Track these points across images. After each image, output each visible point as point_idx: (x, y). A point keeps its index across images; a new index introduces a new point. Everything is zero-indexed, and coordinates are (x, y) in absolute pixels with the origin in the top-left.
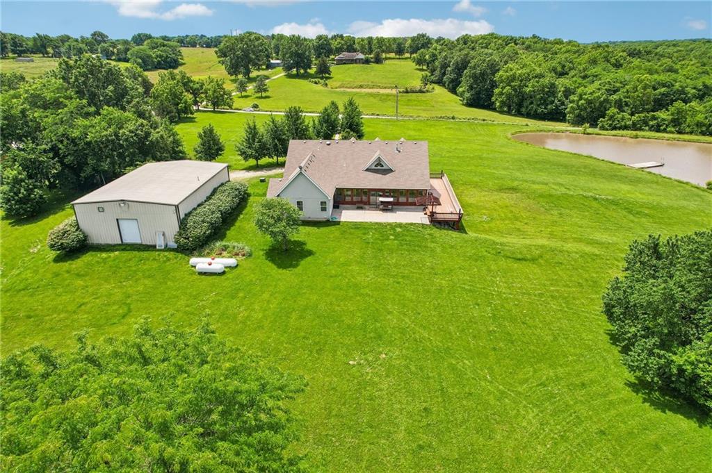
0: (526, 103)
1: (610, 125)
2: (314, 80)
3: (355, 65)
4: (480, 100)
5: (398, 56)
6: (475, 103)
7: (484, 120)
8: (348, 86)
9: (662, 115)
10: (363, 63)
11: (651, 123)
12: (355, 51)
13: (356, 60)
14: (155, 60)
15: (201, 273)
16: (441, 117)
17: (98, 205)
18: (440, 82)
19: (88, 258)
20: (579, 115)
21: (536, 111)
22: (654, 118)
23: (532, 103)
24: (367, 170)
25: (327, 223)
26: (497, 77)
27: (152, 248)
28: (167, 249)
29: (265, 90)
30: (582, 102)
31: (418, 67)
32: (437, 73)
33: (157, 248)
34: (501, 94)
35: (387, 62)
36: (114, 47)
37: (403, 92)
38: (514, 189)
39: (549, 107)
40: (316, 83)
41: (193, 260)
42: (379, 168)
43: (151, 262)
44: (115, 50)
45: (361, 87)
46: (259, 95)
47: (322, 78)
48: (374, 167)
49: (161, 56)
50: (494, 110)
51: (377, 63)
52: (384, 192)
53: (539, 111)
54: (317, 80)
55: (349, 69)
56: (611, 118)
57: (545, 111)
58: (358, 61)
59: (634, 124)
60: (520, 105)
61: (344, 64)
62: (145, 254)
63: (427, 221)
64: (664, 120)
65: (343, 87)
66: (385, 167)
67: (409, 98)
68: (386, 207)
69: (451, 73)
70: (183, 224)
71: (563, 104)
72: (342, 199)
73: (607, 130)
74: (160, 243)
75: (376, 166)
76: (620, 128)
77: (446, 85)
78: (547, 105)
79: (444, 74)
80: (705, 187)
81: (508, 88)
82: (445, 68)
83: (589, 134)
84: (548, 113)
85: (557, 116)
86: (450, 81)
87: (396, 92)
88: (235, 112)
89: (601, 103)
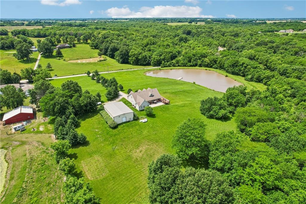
0: (140, 61)
3: (67, 49)
4: (125, 61)
5: (78, 43)
6: (123, 62)
8: (73, 59)
9: (174, 61)
11: (172, 64)
13: (66, 47)
17: (118, 116)
18: (105, 54)
20: (155, 63)
21: (143, 63)
22: (172, 63)
24: (150, 96)
26: (130, 54)
28: (132, 121)
29: (51, 67)
30: (155, 60)
31: (91, 48)
32: (103, 51)
33: (130, 121)
34: (132, 59)
35: (77, 45)
39: (146, 62)
40: (59, 59)
42: (152, 96)
45: (78, 59)
46: (49, 69)
47: (60, 57)
50: (130, 64)
51: (74, 47)
52: (155, 100)
55: (66, 51)
59: (169, 65)
60: (137, 62)
61: (62, 48)
63: (164, 104)
64: (175, 63)
67: (103, 63)
68: (155, 103)
69: (110, 52)
70: (134, 115)
71: (149, 60)
73: (163, 67)
76: (166, 67)
77: (108, 55)
78: (145, 61)
79: (107, 52)
80: (193, 83)
81: (134, 58)
82: (106, 50)
83: (161, 70)
84: (146, 64)
85: (148, 64)
86: (110, 54)
87: (96, 61)
88: (53, 80)
89: (159, 60)
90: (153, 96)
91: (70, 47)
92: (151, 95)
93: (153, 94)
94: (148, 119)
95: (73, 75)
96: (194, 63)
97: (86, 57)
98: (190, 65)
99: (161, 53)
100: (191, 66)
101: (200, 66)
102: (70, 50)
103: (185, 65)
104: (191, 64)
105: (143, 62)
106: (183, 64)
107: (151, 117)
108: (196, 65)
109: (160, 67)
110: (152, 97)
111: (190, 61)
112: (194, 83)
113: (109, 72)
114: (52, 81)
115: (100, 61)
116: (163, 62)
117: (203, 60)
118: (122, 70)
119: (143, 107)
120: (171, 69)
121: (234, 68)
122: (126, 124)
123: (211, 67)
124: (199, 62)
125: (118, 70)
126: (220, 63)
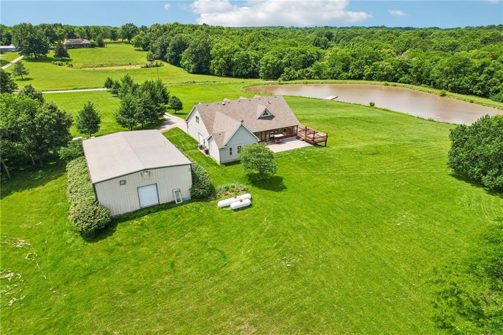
0: (234, 68)
1: (288, 78)
2: (57, 63)
3: (85, 49)
4: (202, 68)
5: (113, 41)
6: (198, 71)
7: (214, 82)
8: (91, 65)
9: (310, 69)
10: (90, 47)
11: (307, 74)
12: (76, 37)
13: (83, 44)
16: (186, 83)
17: (120, 179)
18: (162, 58)
20: (268, 73)
21: (241, 73)
22: (307, 72)
23: (237, 68)
24: (260, 118)
26: (212, 52)
27: (172, 204)
28: (186, 202)
29: (26, 73)
30: (268, 65)
31: (136, 48)
32: (158, 51)
33: (177, 203)
34: (217, 64)
35: (109, 46)
37: (145, 67)
39: (249, 70)
40: (60, 65)
41: (222, 202)
42: (267, 116)
45: (102, 66)
46: (20, 77)
47: (63, 61)
48: (262, 116)
50: (213, 75)
51: (101, 47)
53: (244, 72)
54: (59, 62)
55: (80, 52)
57: (247, 72)
58: (85, 45)
59: (299, 76)
60: (229, 70)
61: (73, 48)
63: (308, 144)
64: (312, 72)
65: (86, 67)
66: (269, 115)
68: (279, 141)
69: (171, 52)
71: (255, 67)
73: (287, 81)
74: (178, 198)
75: (264, 115)
76: (294, 79)
77: (168, 60)
78: (247, 68)
79: (165, 52)
80: (369, 105)
81: (221, 59)
82: (164, 48)
84: (249, 74)
85: (254, 75)
86: (172, 57)
87: (139, 68)
89: (278, 65)
90: (271, 117)
91: (93, 46)
92: (266, 112)
93: (272, 111)
94: (256, 196)
96: (357, 71)
97: (121, 63)
98: (347, 76)
99: (281, 54)
100: (349, 78)
101: (370, 78)
102: (91, 50)
103: (335, 76)
104: (349, 74)
105: (242, 69)
106: (331, 74)
107: (264, 188)
108: (360, 77)
110: (268, 121)
111: (346, 69)
112: (372, 105)
116: (286, 69)
117: (376, 66)
118: (194, 82)
119: (235, 151)
121: (458, 78)
122: (156, 215)
123: (395, 80)
124: (368, 70)
126: (419, 70)
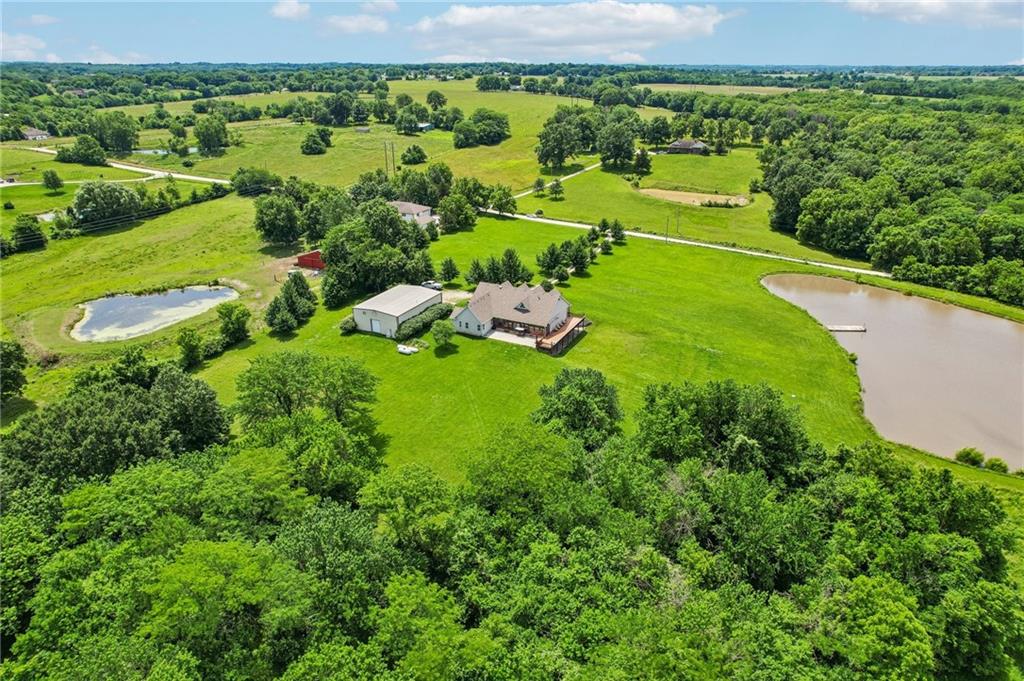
2: (627, 176)
3: (690, 156)
5: (753, 143)
9: (976, 269)
10: (700, 154)
11: (959, 278)
13: (692, 149)
14: (477, 135)
15: (401, 353)
17: (362, 310)
19: (355, 336)
20: (881, 257)
21: (836, 246)
22: (964, 273)
24: (515, 309)
25: (480, 338)
26: (803, 202)
27: (384, 336)
28: (391, 338)
29: (561, 192)
33: (386, 337)
35: (734, 151)
36: (443, 115)
38: (645, 334)
39: (851, 243)
40: (628, 180)
41: (399, 346)
43: (381, 343)
44: (445, 118)
46: (554, 196)
47: (638, 174)
49: (484, 130)
50: (797, 237)
51: (719, 155)
52: (521, 325)
53: (839, 246)
54: (630, 176)
55: (677, 161)
56: (907, 267)
58: (692, 151)
59: (934, 277)
61: (678, 152)
62: (380, 339)
63: (534, 346)
64: (974, 276)
66: (525, 308)
67: (708, 214)
70: (399, 326)
71: (869, 241)
72: (498, 324)
74: (388, 335)
75: (520, 307)
81: (810, 216)
83: (862, 283)
85: (858, 254)
87: (697, 204)
88: (517, 219)
90: (527, 311)
91: (705, 152)
92: (522, 305)
93: (529, 306)
94: (422, 353)
95: (579, 222)
97: (704, 189)
107: (436, 352)
109: (890, 276)
110: (520, 313)
112: (853, 360)
113: (669, 239)
114: (508, 221)
115: (710, 205)
116: (909, 258)
118: (734, 246)
120: (909, 294)
125: (716, 243)
